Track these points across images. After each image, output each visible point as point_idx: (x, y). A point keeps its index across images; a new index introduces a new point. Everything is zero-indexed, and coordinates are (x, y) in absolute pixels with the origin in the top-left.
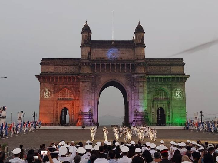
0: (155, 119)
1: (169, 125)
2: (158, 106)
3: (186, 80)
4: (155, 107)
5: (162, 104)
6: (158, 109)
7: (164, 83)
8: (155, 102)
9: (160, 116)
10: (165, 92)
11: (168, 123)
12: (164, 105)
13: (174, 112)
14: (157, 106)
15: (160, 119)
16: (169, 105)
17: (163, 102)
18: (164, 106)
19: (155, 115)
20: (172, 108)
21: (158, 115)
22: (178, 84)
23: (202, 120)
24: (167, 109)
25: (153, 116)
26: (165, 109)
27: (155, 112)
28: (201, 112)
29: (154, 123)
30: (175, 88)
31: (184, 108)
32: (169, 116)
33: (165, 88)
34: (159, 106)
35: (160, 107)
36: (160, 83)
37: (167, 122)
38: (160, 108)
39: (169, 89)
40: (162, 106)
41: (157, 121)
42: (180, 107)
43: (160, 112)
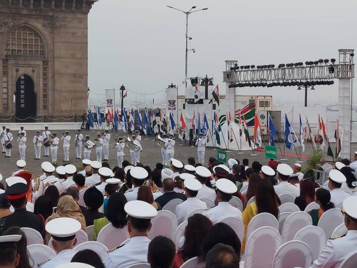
0: (10, 105)
1: (46, 119)
2: (17, 71)
3: (90, 7)
4: (10, 75)
5: (29, 66)
6: (19, 79)
7: (34, 13)
8: (11, 62)
9: (22, 96)
10: (37, 34)
11: (44, 115)
12: (35, 69)
13: (58, 86)
14: (15, 73)
15: (23, 106)
16: (45, 69)
17: (32, 62)
18: (33, 71)
19: (10, 94)
20: (53, 77)
21: (18, 94)
22: (70, 16)
23: (124, 107)
24: (41, 80)
25: (5, 96)
26: (35, 80)
27: (10, 87)
28: (123, 88)
29: (8, 115)
30: (61, 27)
31: (82, 78)
32: (45, 96)
33: (38, 25)
34: (22, 71)
35: (25, 75)
36: (25, 12)
37: (41, 112)
38: (22, 78)
39: (49, 29)
40: (29, 71)
41: (14, 109)
42: (74, 75)
43: (22, 87)
